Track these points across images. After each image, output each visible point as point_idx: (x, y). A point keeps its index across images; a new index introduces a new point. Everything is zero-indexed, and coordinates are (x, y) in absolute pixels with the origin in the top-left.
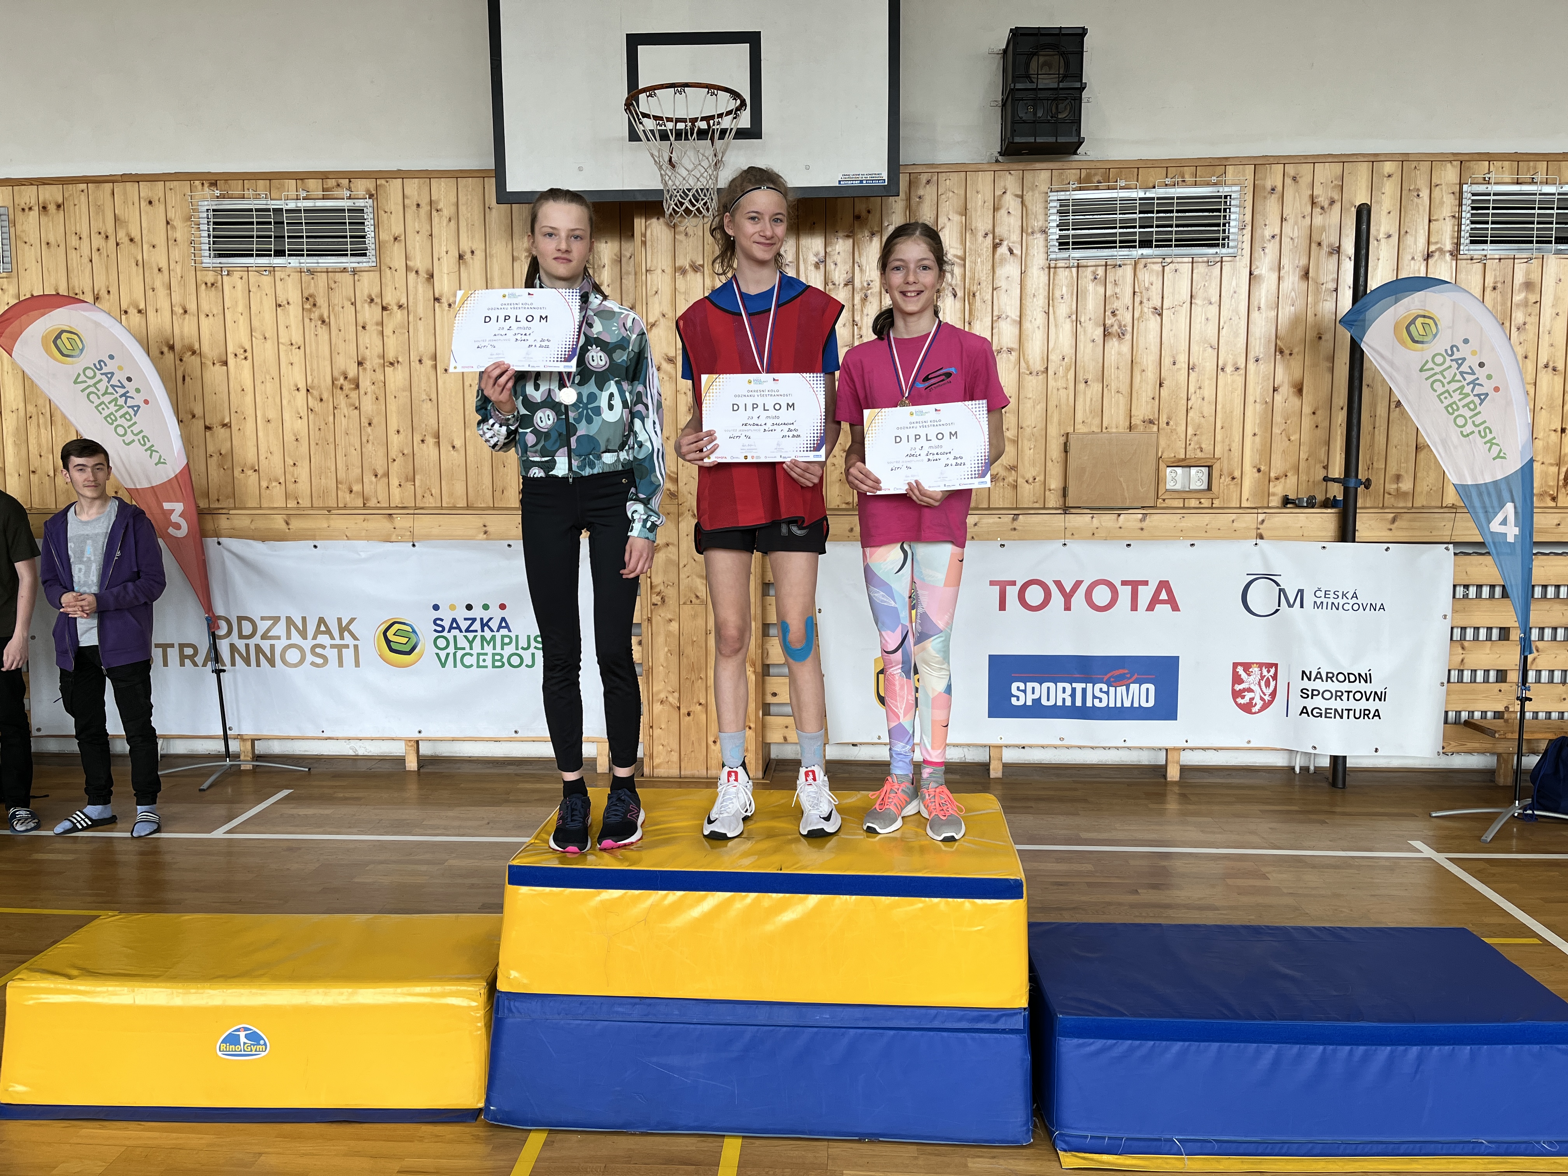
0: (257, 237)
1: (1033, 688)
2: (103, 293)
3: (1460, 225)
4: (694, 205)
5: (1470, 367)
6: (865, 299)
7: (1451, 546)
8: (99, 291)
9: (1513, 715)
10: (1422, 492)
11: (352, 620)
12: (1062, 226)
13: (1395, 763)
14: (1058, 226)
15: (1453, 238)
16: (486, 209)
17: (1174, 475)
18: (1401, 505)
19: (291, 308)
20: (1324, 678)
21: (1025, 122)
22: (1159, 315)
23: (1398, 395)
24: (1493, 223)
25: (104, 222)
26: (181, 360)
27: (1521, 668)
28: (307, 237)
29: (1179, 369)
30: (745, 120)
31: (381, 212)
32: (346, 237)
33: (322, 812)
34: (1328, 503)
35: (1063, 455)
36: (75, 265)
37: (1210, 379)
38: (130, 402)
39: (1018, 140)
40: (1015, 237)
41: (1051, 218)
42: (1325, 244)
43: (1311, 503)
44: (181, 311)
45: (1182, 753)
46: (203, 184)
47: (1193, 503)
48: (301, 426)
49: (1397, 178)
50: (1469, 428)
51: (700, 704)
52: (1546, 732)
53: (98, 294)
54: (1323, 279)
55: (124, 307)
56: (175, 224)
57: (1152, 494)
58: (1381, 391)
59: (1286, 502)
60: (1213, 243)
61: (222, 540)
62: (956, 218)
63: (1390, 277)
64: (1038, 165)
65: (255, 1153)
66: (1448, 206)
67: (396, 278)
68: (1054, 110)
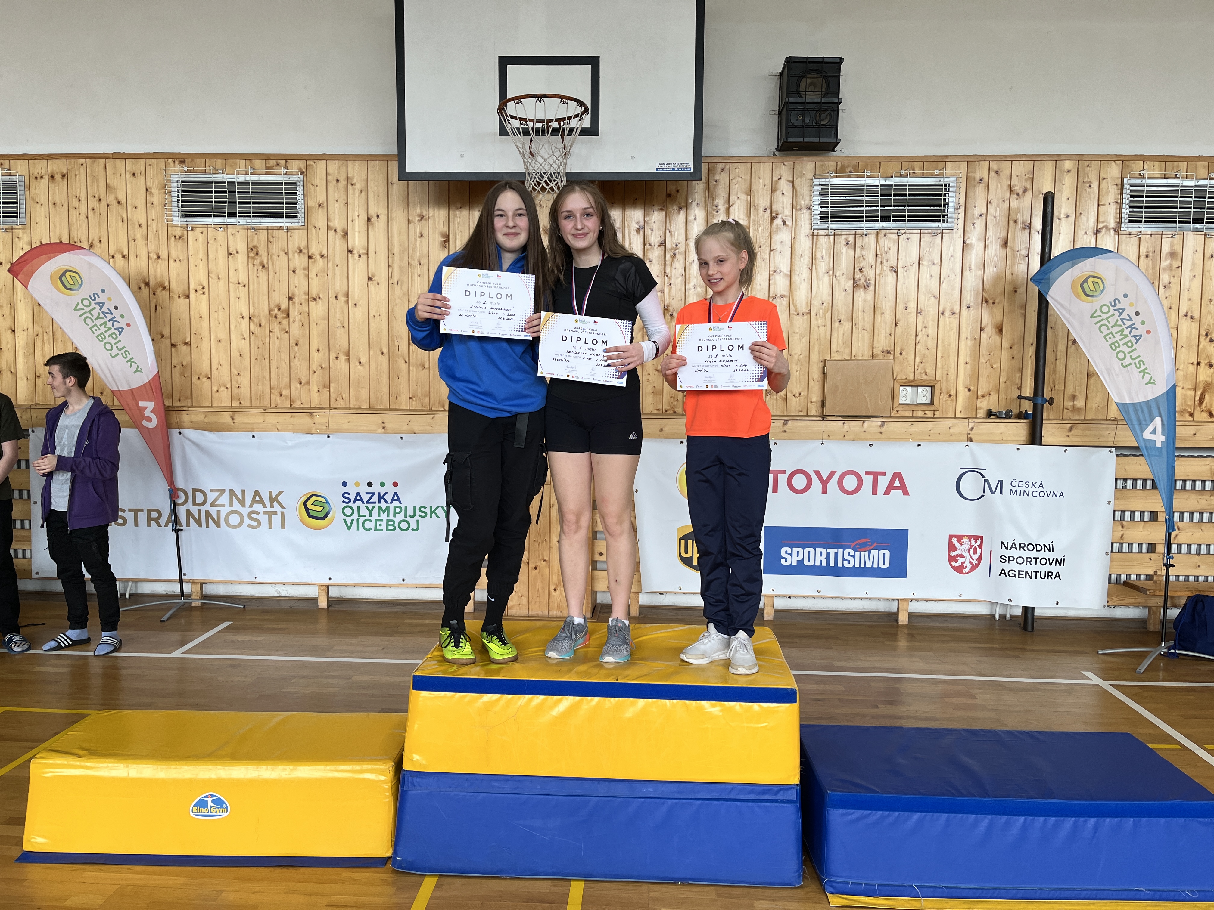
0: (215, 202)
1: (798, 552)
2: (96, 242)
3: (1121, 209)
4: (548, 185)
5: (1128, 315)
6: (674, 256)
7: (1113, 449)
8: (93, 240)
9: (1160, 578)
10: (1092, 409)
11: (280, 493)
12: (823, 204)
13: (1071, 613)
14: (819, 204)
15: (1116, 218)
16: (389, 184)
17: (905, 392)
18: (1076, 418)
19: (239, 256)
20: (1018, 548)
21: (796, 127)
22: (895, 272)
23: (1074, 335)
24: (1146, 207)
25: (98, 188)
26: (154, 294)
27: (1167, 542)
28: (253, 203)
29: (910, 313)
30: (587, 122)
31: (310, 185)
33: (255, 638)
34: (1021, 416)
35: (822, 376)
36: (75, 221)
37: (933, 321)
38: (116, 325)
39: (790, 140)
40: (787, 212)
41: (815, 198)
42: (1019, 222)
43: (1008, 416)
44: (155, 257)
45: (910, 603)
46: (174, 162)
48: (244, 345)
49: (1074, 173)
50: (1128, 361)
51: (545, 561)
52: (1185, 591)
53: (92, 243)
54: (1018, 247)
55: (111, 253)
56: (152, 191)
57: (889, 407)
58: (1061, 332)
59: (990, 414)
60: (936, 219)
61: (181, 430)
62: (743, 197)
63: (1069, 247)
64: (805, 159)
65: (217, 891)
66: (1112, 194)
67: (319, 235)
68: (818, 118)
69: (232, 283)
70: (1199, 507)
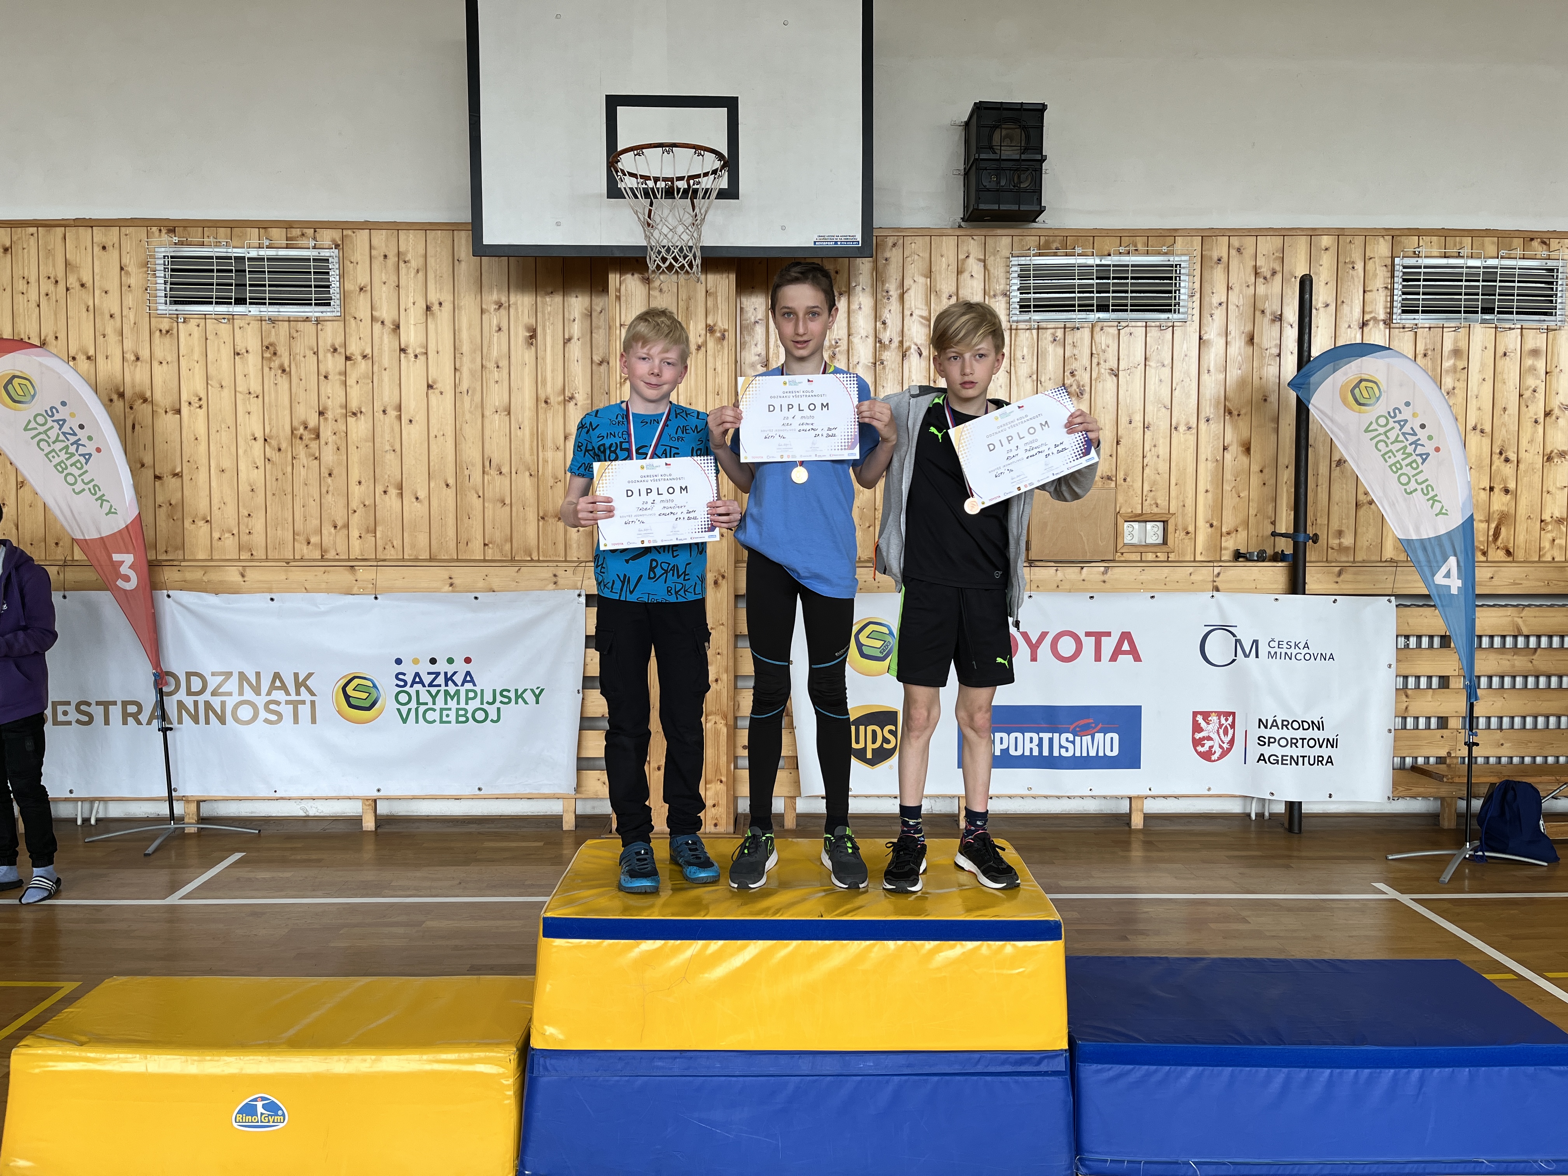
0: (217, 285)
1: (1001, 738)
2: (50, 339)
3: (1392, 296)
4: (677, 262)
5: (1412, 428)
7: (1393, 598)
8: (46, 336)
9: (1455, 761)
10: (1362, 547)
11: (310, 675)
12: (1023, 290)
13: (1348, 809)
14: (1018, 289)
15: (1386, 308)
16: (455, 261)
17: (1130, 529)
18: (1344, 559)
19: (250, 356)
20: (1280, 726)
21: (988, 190)
22: (1116, 375)
24: (1424, 294)
25: (54, 266)
26: (131, 408)
27: (1467, 715)
28: (270, 286)
29: (1135, 428)
30: (725, 181)
31: (347, 263)
32: (310, 286)
33: (281, 875)
34: (1277, 557)
36: (21, 310)
37: (1165, 438)
38: (82, 450)
39: (982, 207)
41: (1012, 282)
42: (1268, 312)
43: (1262, 557)
44: (133, 358)
45: (1145, 801)
46: (160, 230)
47: (1150, 557)
48: (257, 476)
49: (1333, 251)
50: (1413, 485)
52: (1489, 776)
53: (45, 340)
54: (1265, 345)
56: (130, 269)
57: (1111, 548)
58: (1322, 451)
59: (1238, 556)
60: (1166, 308)
61: (171, 593)
62: (921, 280)
63: (1329, 346)
64: (999, 232)
66: (1380, 278)
67: (361, 329)
68: (1016, 180)
69: (240, 392)
70: (1500, 670)
